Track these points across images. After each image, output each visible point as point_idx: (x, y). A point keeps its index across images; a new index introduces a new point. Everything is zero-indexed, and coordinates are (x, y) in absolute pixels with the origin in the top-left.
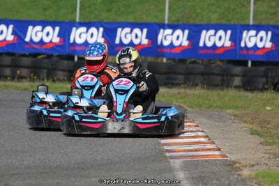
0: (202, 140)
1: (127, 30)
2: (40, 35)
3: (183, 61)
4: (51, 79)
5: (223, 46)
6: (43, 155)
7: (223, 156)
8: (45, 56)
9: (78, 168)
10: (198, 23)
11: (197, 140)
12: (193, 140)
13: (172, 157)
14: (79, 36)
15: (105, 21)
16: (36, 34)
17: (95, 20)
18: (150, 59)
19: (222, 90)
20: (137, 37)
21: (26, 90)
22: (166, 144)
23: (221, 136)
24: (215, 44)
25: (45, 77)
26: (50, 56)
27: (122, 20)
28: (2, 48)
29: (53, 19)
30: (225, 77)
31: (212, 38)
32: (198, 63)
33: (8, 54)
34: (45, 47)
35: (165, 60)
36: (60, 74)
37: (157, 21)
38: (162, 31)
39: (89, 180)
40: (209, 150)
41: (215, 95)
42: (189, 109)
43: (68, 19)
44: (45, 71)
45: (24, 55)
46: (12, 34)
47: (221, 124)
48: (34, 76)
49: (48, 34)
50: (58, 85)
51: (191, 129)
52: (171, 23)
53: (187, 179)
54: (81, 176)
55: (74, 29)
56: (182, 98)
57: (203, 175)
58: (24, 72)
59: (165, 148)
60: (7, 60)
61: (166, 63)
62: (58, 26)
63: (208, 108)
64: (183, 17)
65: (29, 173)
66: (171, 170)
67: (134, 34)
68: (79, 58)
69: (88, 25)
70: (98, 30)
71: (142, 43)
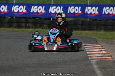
0: (104, 52)
1: (73, 7)
2: (36, 10)
3: (96, 20)
4: (41, 28)
5: (112, 14)
6: (38, 59)
7: (113, 59)
8: (39, 18)
9: (53, 64)
10: (102, 4)
11: (102, 52)
12: (100, 52)
13: (92, 59)
14: (53, 10)
15: (64, 4)
16: (35, 9)
17: (59, 4)
18: (82, 19)
19: (112, 32)
20: (76, 10)
21: (31, 32)
22: (89, 54)
23: (112, 51)
24: (109, 13)
25: (39, 27)
26: (41, 18)
27: (71, 3)
28: (21, 15)
29: (42, 3)
30: (113, 26)
31: (108, 10)
32: (102, 21)
33: (24, 18)
34: (39, 14)
35: (88, 20)
36: (45, 26)
37: (85, 3)
38: (87, 7)
39: (57, 69)
40: (107, 56)
41: (109, 34)
42: (98, 40)
43: (48, 3)
44: (39, 24)
45: (30, 18)
46: (25, 9)
47: (112, 45)
48: (34, 26)
49: (40, 9)
50: (44, 30)
51: (99, 48)
52: (90, 4)
53: (98, 68)
54: (54, 67)
55: (51, 7)
56: (95, 35)
57: (104, 66)
58: (30, 25)
59: (89, 55)
60: (23, 20)
61: (89, 21)
62: (44, 6)
63: (106, 39)
64: (96, 2)
65: (33, 66)
66: (91, 65)
67: (75, 9)
68: (53, 19)
69: (57, 6)
70: (61, 7)
71: (79, 13)
